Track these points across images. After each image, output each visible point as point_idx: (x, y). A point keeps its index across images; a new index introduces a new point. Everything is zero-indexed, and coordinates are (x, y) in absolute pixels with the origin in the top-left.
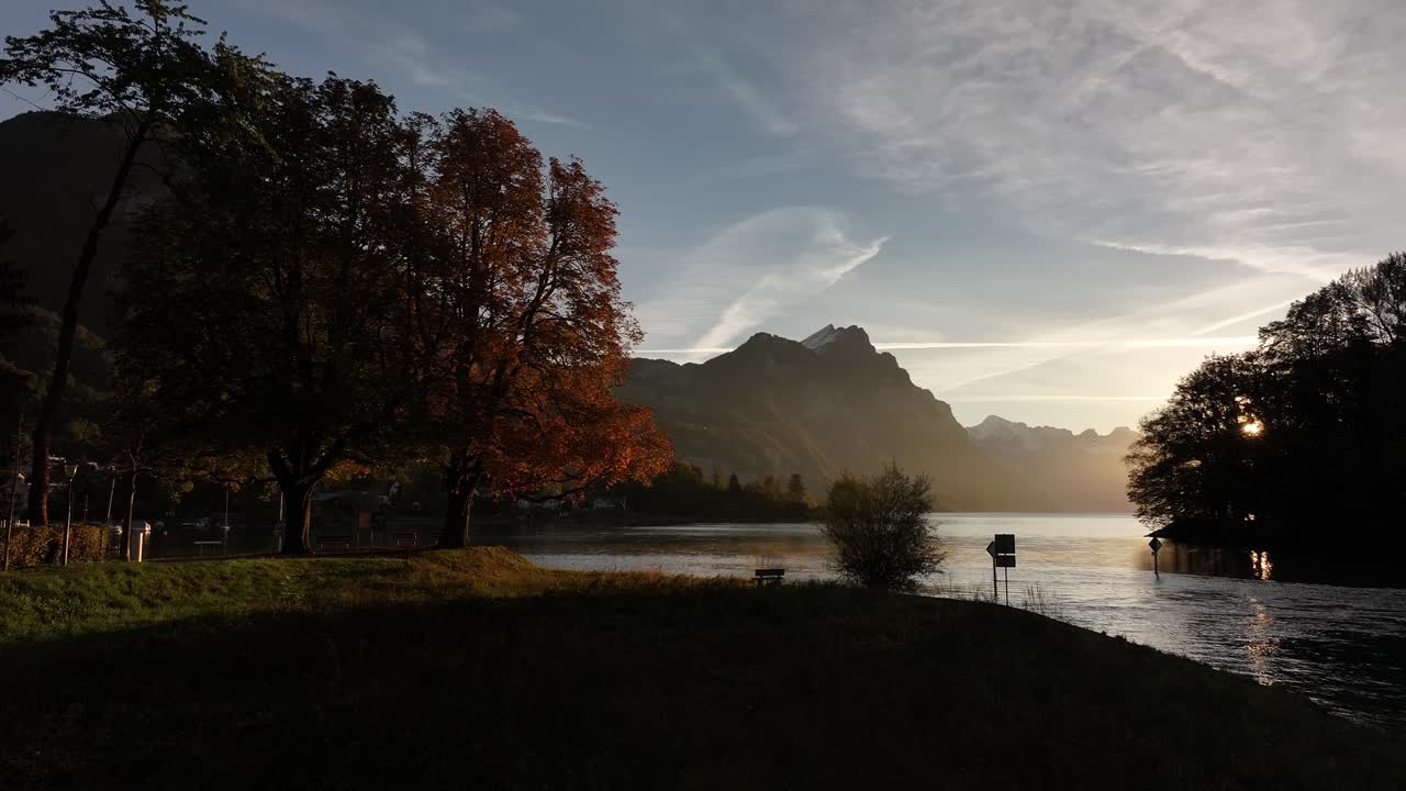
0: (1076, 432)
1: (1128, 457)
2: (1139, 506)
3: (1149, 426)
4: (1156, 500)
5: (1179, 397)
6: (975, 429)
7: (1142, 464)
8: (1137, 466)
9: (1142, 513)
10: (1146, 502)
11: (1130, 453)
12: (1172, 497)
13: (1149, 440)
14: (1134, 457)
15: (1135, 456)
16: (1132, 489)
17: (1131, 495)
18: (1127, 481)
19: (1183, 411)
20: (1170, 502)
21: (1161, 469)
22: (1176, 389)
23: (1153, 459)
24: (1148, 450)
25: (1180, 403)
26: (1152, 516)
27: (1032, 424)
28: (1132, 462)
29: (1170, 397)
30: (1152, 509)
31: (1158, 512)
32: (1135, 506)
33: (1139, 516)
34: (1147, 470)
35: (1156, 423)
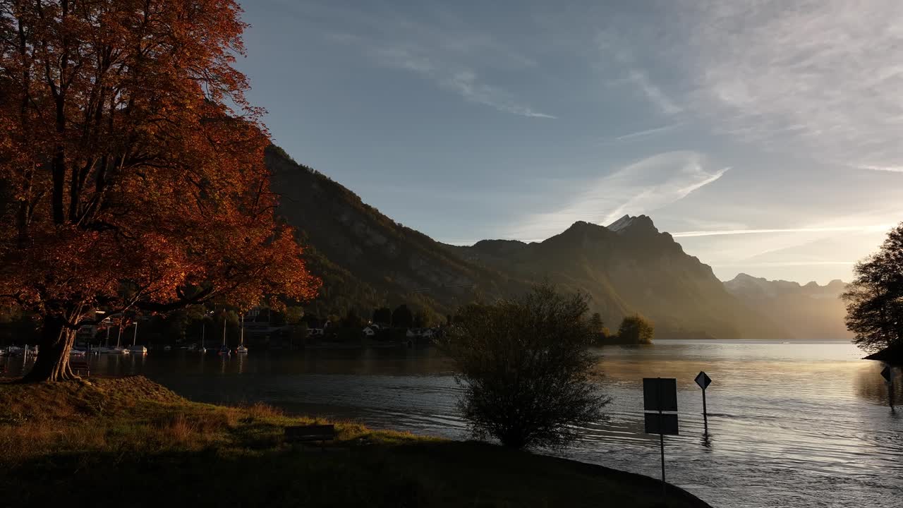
0: (802, 284)
1: (845, 294)
2: (857, 335)
3: (863, 269)
4: (872, 329)
5: (891, 244)
6: (729, 283)
7: (858, 300)
8: (852, 302)
9: (859, 340)
10: (863, 330)
11: (847, 291)
12: (885, 326)
13: (864, 280)
14: (850, 294)
15: (852, 294)
16: (850, 320)
17: (849, 325)
18: (846, 313)
19: (894, 255)
20: (885, 331)
21: (876, 303)
22: (888, 238)
23: (867, 296)
24: (863, 289)
25: (892, 248)
26: (869, 342)
27: (770, 279)
28: (849, 298)
29: (882, 244)
30: (869, 336)
31: (873, 339)
32: (853, 334)
33: (857, 342)
34: (863, 304)
35: (871, 265)
